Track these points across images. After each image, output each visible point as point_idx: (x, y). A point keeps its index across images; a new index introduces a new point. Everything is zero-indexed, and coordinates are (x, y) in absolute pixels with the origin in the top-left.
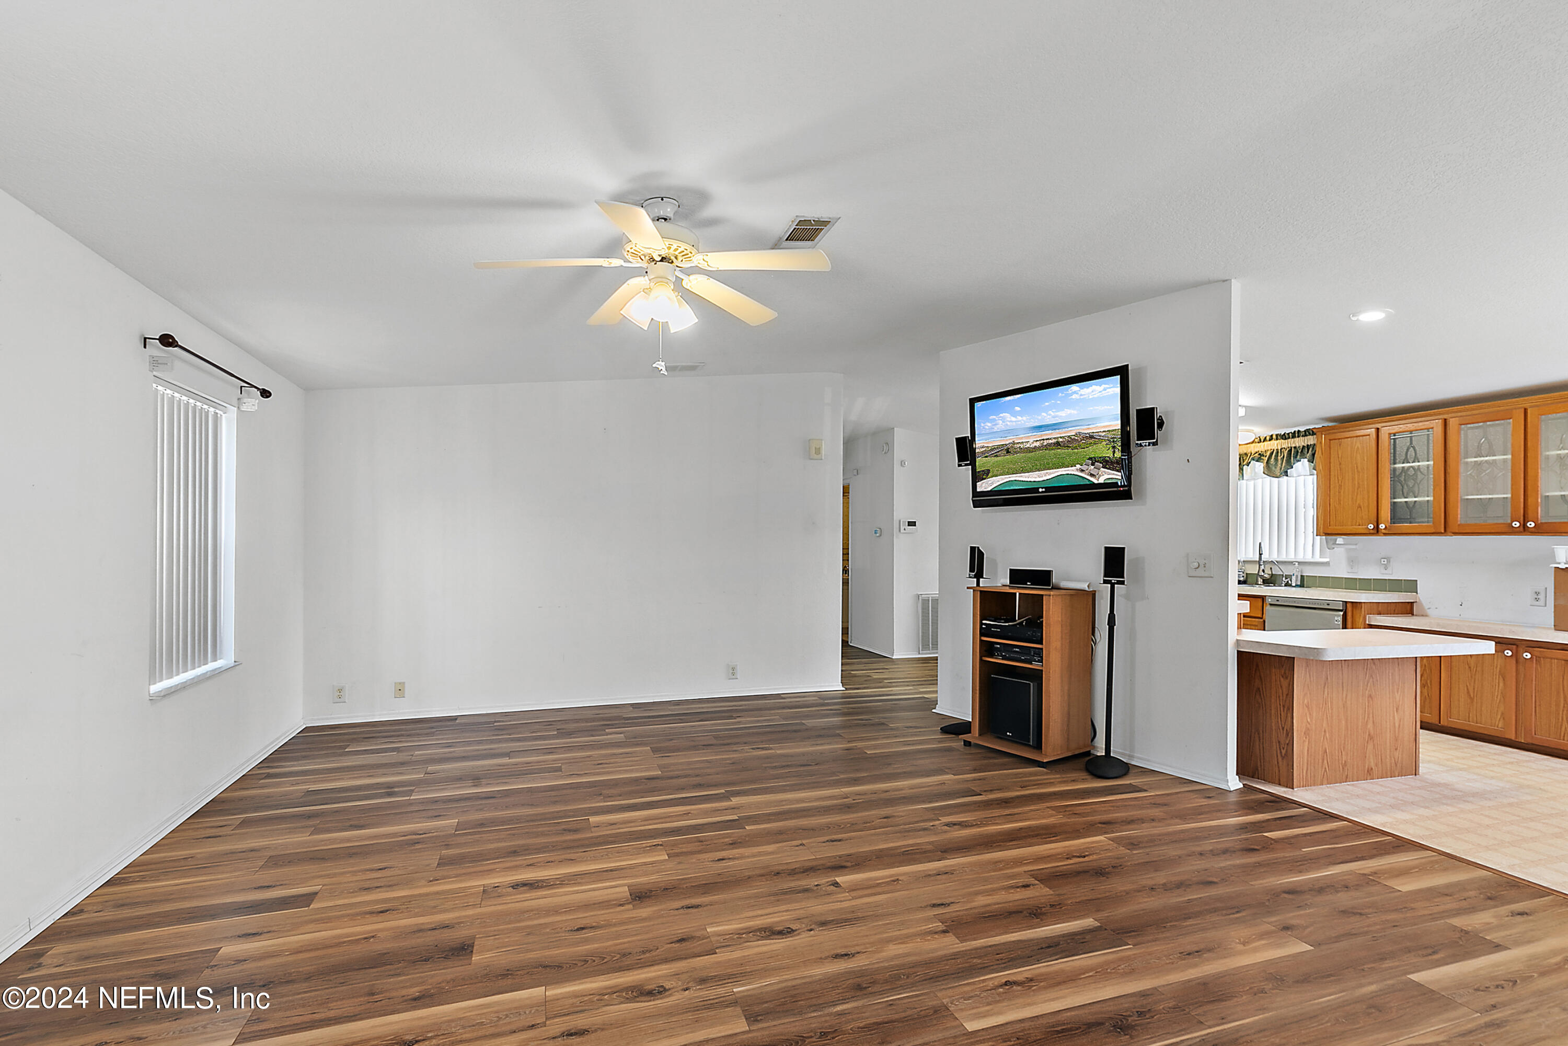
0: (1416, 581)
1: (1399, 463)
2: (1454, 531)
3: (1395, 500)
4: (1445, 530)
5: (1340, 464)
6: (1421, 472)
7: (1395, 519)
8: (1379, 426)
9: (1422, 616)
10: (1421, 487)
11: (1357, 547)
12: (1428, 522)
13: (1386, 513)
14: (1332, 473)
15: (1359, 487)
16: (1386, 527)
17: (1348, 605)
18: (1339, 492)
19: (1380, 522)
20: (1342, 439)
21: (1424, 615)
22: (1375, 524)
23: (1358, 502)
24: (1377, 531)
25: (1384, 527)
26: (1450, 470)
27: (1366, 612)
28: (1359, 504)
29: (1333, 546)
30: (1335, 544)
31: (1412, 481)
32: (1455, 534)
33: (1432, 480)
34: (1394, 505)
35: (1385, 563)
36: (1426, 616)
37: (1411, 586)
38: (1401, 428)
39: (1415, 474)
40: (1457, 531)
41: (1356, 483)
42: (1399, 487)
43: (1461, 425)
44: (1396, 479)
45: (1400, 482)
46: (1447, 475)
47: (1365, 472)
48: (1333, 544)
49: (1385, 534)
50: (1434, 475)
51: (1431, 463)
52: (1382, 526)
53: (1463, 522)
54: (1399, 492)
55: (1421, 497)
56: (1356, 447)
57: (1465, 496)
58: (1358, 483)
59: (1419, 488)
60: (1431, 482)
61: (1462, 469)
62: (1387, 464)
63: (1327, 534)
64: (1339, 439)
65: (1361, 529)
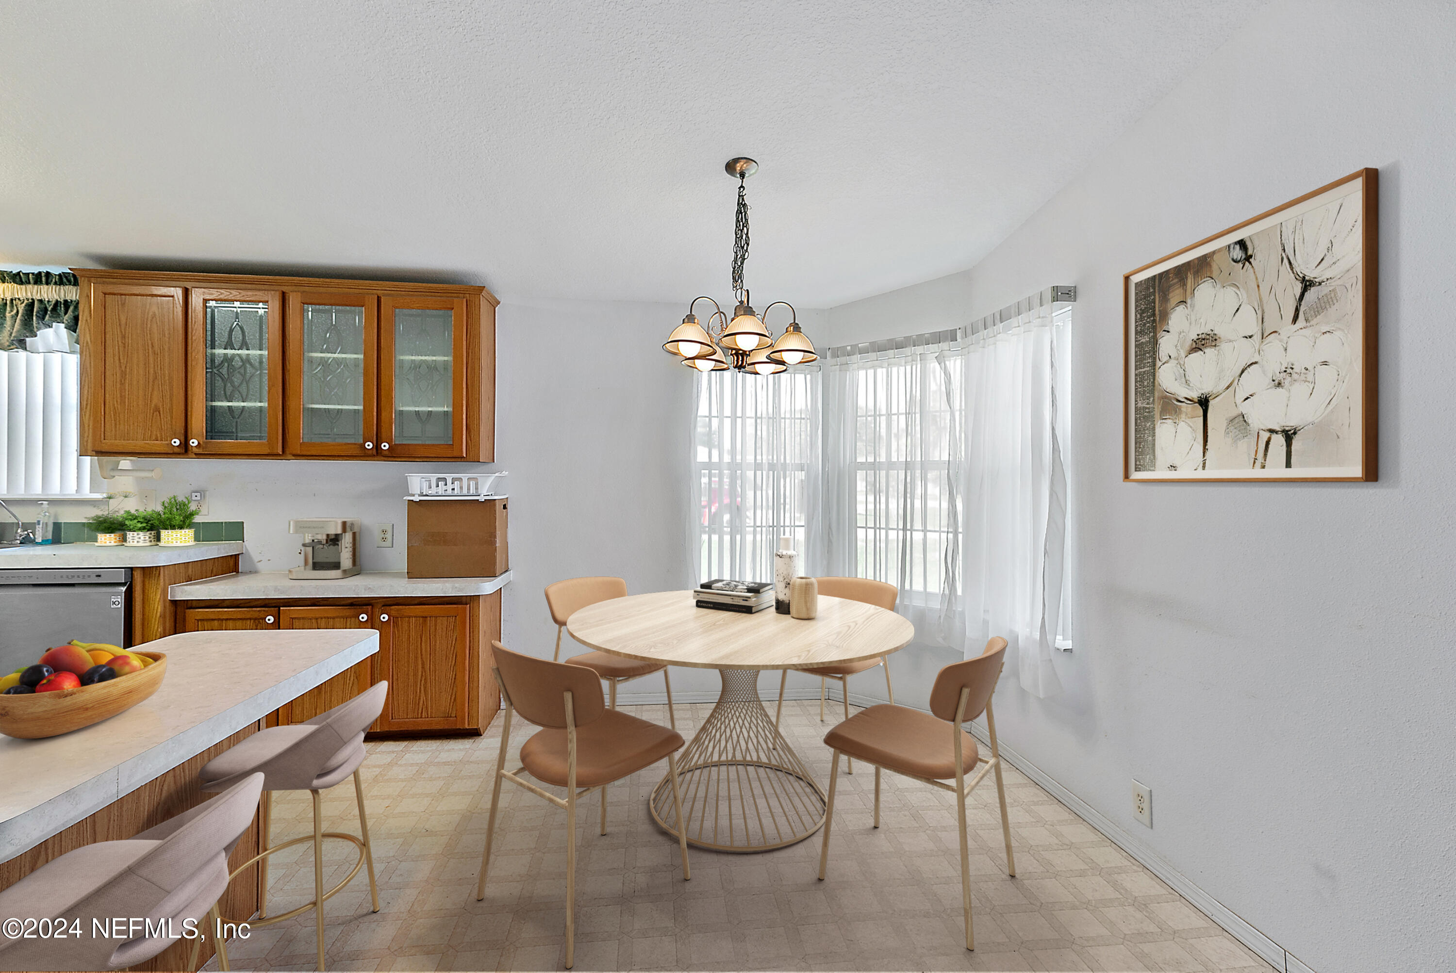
0: (243, 523)
1: (220, 348)
2: (294, 452)
3: (215, 404)
4: (283, 451)
5: (124, 337)
6: (251, 364)
7: (212, 431)
8: (188, 285)
9: (251, 572)
10: (251, 386)
11: (152, 474)
12: (260, 438)
13: (198, 422)
14: (109, 350)
15: (155, 378)
16: (199, 443)
17: (135, 573)
18: (122, 384)
19: (190, 437)
20: (125, 295)
21: (253, 572)
22: (183, 440)
23: (155, 401)
24: (185, 450)
25: (196, 443)
26: (291, 366)
27: (167, 582)
28: (156, 406)
29: (112, 473)
30: (115, 468)
31: (238, 375)
32: (297, 456)
33: (267, 378)
34: (212, 412)
35: (198, 498)
36: (256, 572)
37: (235, 531)
38: (222, 294)
39: (244, 365)
40: (299, 452)
41: (152, 371)
42: (219, 383)
43: (304, 304)
44: (215, 370)
45: (221, 375)
46: (287, 374)
47: (166, 354)
48: (113, 470)
49: (199, 455)
50: (269, 370)
51: (265, 353)
52: (194, 442)
53: (306, 440)
54: (219, 391)
55: (250, 401)
56: (151, 314)
57: (308, 404)
58: (155, 373)
59: (248, 387)
60: (265, 379)
61: (306, 366)
62: (201, 347)
63: (100, 453)
64: (122, 295)
65: (158, 446)
